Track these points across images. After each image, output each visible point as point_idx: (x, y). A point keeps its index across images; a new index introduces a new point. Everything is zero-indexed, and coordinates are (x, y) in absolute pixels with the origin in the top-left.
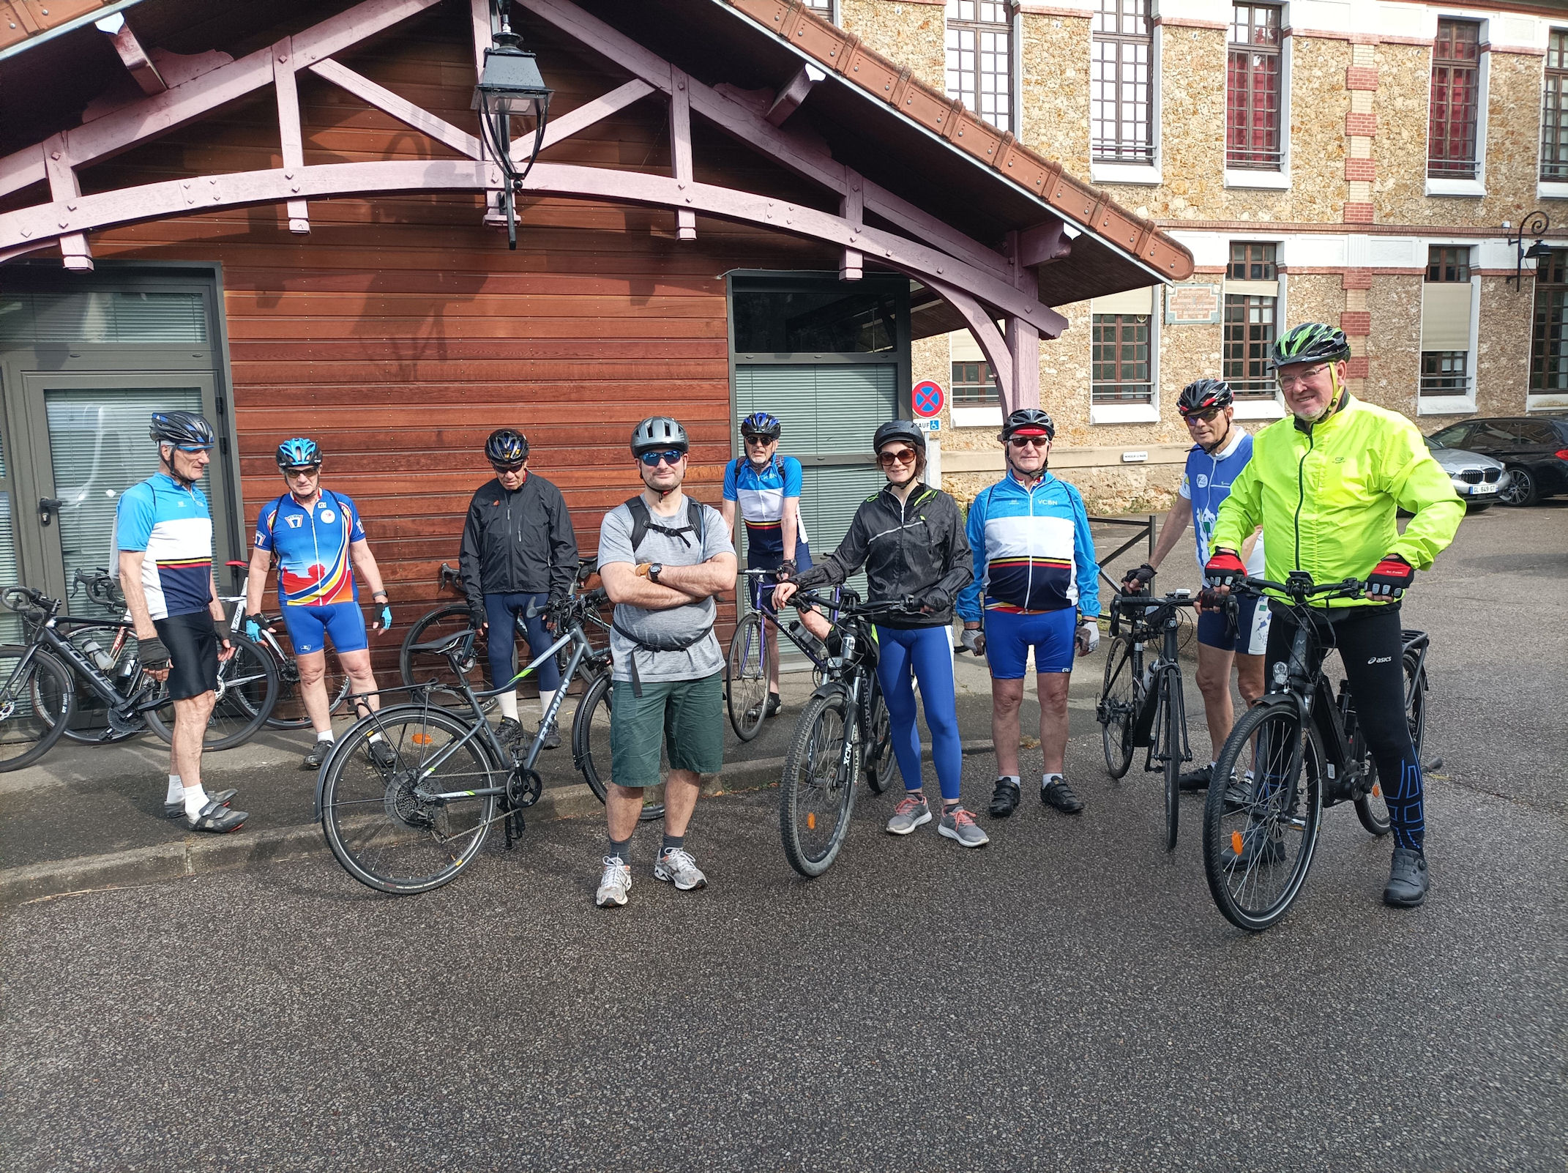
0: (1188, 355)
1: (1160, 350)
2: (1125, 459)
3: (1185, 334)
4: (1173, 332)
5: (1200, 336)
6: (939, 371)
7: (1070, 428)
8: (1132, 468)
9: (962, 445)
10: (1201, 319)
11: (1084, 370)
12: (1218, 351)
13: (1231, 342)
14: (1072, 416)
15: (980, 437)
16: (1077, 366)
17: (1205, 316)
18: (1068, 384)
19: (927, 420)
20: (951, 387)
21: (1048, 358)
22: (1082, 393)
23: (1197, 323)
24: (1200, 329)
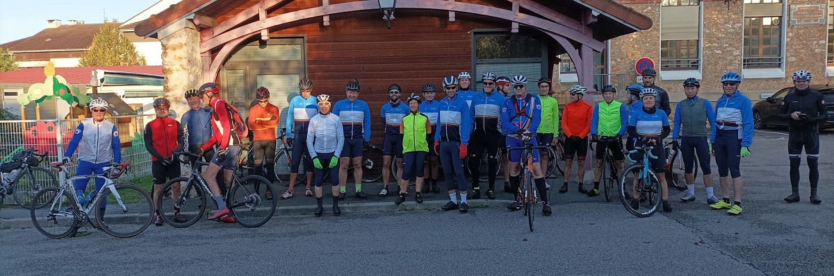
0: (804, 42)
1: (786, 40)
2: (762, 97)
3: (802, 31)
4: (794, 30)
5: (812, 31)
6: (654, 53)
10: (812, 22)
11: (739, 51)
12: (825, 40)
15: (676, 85)
16: (734, 49)
18: (728, 58)
20: (660, 60)
21: (717, 45)
22: (737, 62)
23: (810, 24)
24: (813, 27)
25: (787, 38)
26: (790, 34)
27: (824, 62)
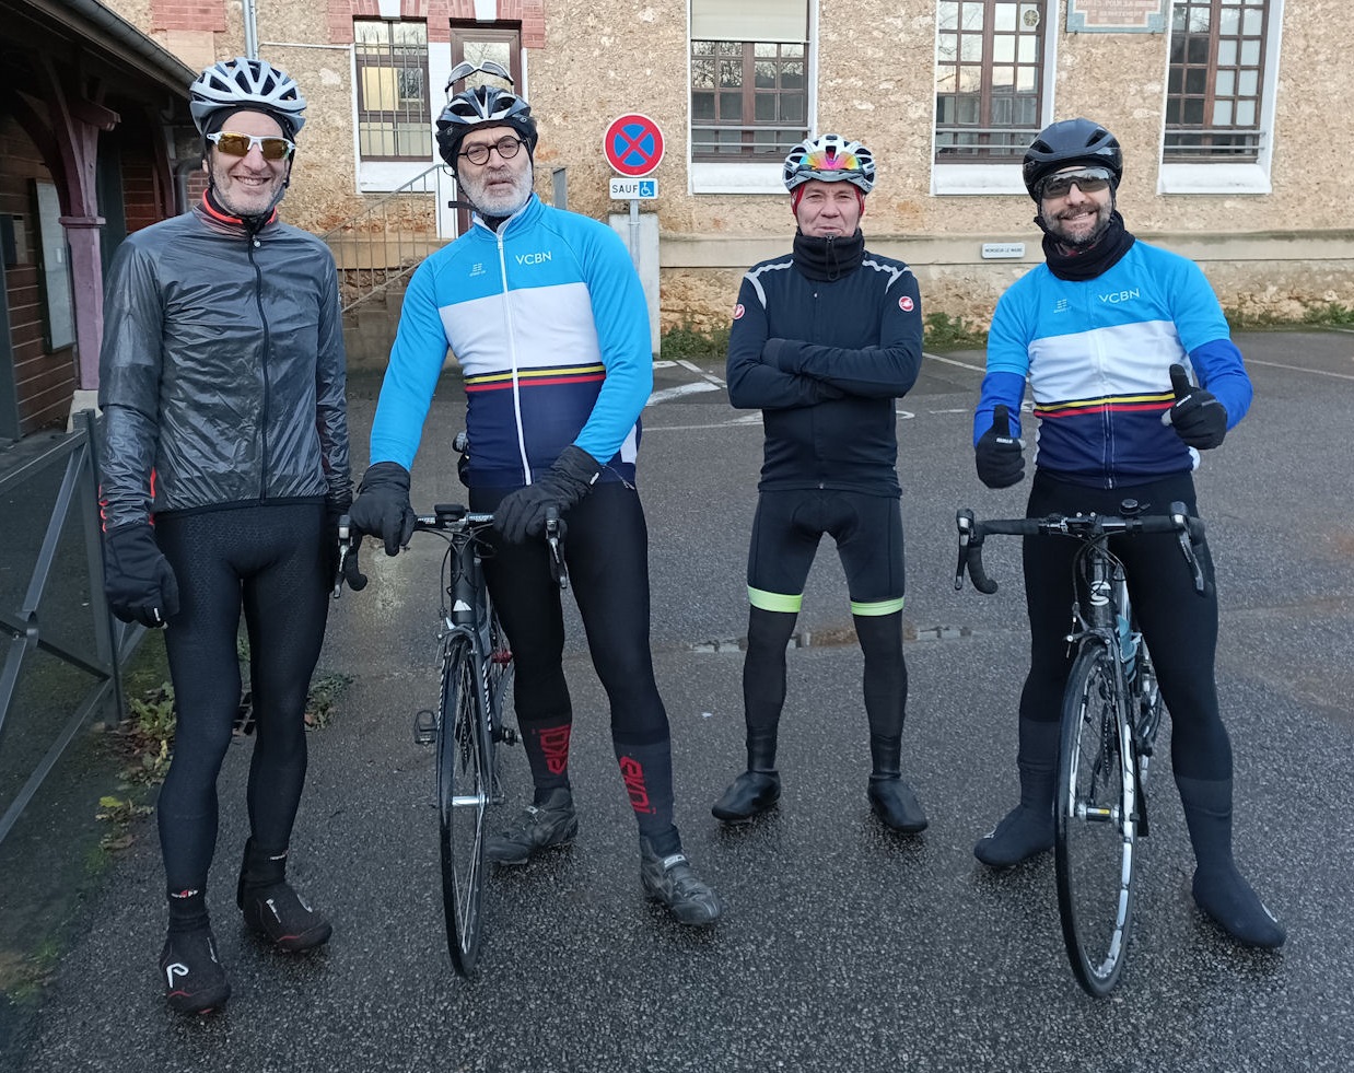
0: (1105, 85)
1: (1054, 76)
2: (986, 255)
3: (1101, 51)
4: (1080, 45)
5: (1127, 53)
6: (669, 100)
7: (895, 201)
8: (1000, 268)
9: (708, 224)
10: (1129, 25)
11: (924, 105)
12: (1160, 81)
13: (1186, 66)
14: (899, 181)
15: (738, 211)
16: (910, 98)
17: (1139, 19)
18: (895, 128)
19: (634, 180)
20: (689, 127)
21: (860, 83)
22: (917, 143)
23: (1122, 31)
24: (1129, 41)
25: (1060, 69)
26: (1068, 60)
27: (1155, 151)
